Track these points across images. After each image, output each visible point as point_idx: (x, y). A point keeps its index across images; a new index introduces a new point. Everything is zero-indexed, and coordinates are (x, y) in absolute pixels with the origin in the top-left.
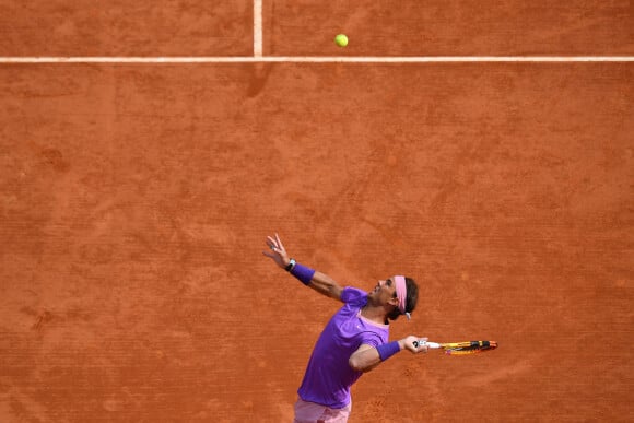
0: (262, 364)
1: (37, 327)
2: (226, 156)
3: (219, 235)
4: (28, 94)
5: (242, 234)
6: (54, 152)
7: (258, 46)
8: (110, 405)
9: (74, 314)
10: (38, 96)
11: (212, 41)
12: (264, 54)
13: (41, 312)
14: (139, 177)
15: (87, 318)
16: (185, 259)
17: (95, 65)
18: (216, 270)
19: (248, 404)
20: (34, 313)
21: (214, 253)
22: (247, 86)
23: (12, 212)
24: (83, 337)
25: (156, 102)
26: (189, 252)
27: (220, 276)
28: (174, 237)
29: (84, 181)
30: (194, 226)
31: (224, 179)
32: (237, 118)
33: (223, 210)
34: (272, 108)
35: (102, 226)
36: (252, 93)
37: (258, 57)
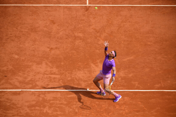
0: (88, 57)
1: (50, 50)
2: (82, 21)
3: (81, 35)
4: (49, 11)
5: (85, 35)
6: (53, 21)
7: (88, 3)
8: (62, 63)
9: (56, 48)
11: (80, 2)
12: (89, 4)
13: (50, 48)
14: (67, 25)
15: (58, 49)
16: (75, 39)
17: (60, 6)
18: (80, 41)
19: (86, 63)
20: (49, 48)
21: (80, 38)
22: (86, 10)
23: (46, 31)
24: (58, 52)
25: (70, 12)
26: (76, 38)
27: (81, 42)
28: (73, 35)
29: (58, 26)
30: (77, 33)
31: (82, 25)
32: (84, 15)
33: (81, 31)
34: (90, 14)
35: (61, 33)
36: (86, 11)
37: (87, 5)
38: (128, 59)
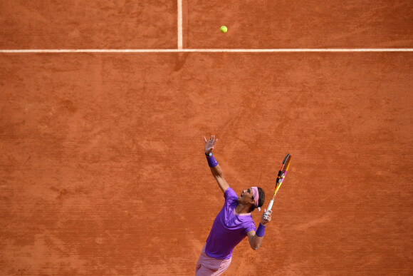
0: (183, 218)
1: (59, 198)
2: (163, 103)
3: (158, 147)
4: (54, 70)
5: (171, 146)
6: (68, 101)
7: (180, 43)
8: (99, 240)
9: (79, 190)
10: (60, 71)
11: (155, 40)
12: (184, 48)
13: (61, 190)
14: (115, 115)
15: (86, 193)
16: (140, 160)
17: (91, 54)
18: (158, 166)
19: (175, 240)
20: (58, 190)
21: (156, 157)
22: (174, 65)
23: (45, 134)
24: (84, 203)
25: (125, 74)
26: (142, 157)
27: (159, 170)
28: (135, 148)
29: (84, 117)
30: (145, 142)
31: (161, 116)
32: (169, 82)
33: (161, 134)
34: (188, 77)
35: (95, 142)
36: (177, 69)
37: (180, 50)
38: (314, 223)
